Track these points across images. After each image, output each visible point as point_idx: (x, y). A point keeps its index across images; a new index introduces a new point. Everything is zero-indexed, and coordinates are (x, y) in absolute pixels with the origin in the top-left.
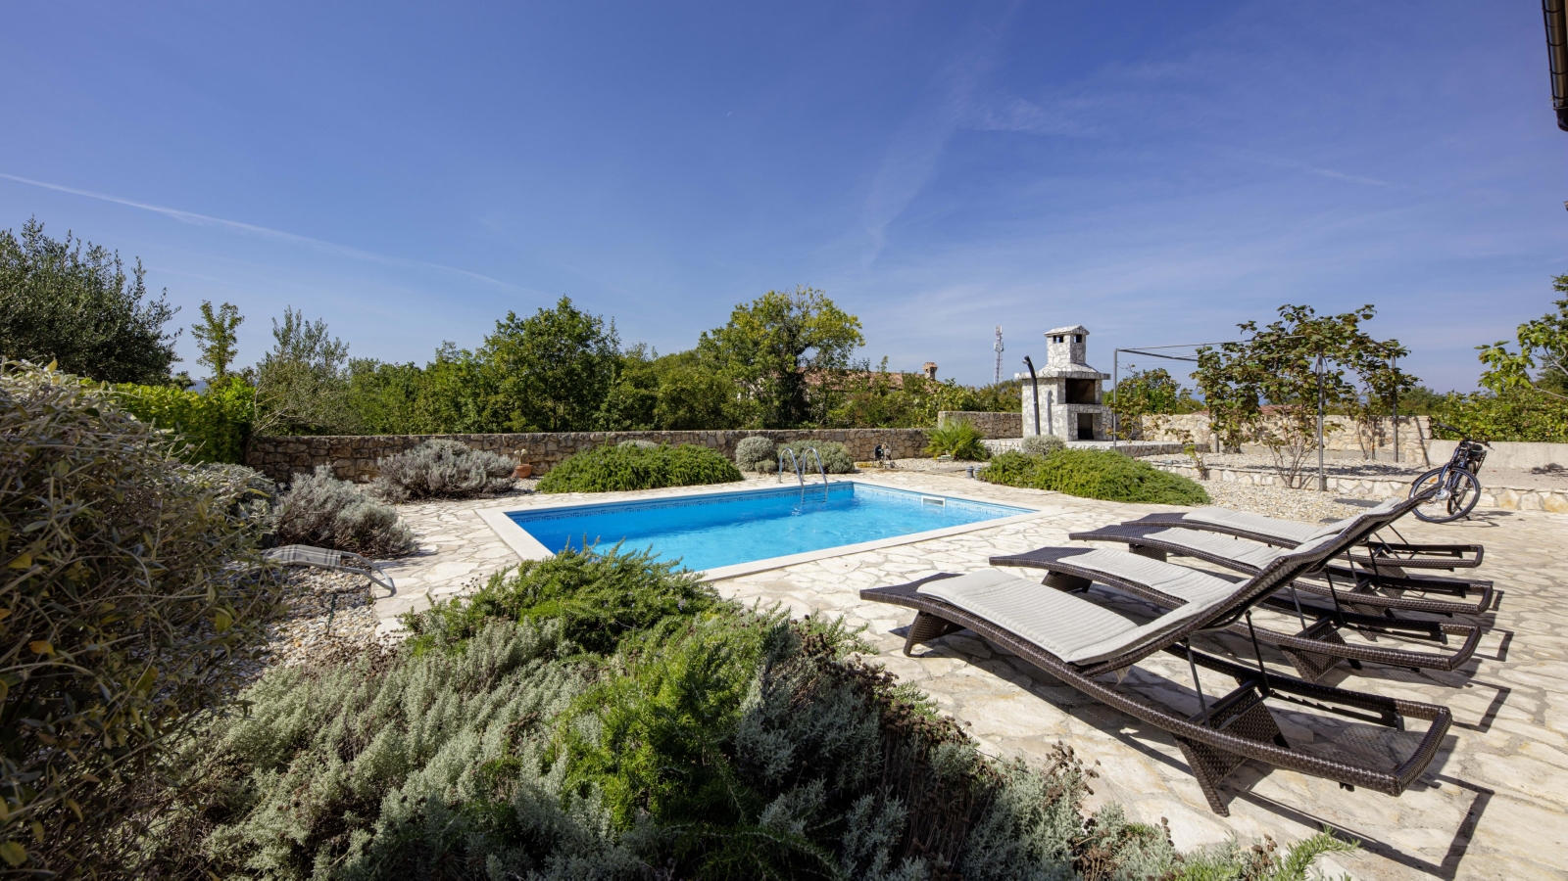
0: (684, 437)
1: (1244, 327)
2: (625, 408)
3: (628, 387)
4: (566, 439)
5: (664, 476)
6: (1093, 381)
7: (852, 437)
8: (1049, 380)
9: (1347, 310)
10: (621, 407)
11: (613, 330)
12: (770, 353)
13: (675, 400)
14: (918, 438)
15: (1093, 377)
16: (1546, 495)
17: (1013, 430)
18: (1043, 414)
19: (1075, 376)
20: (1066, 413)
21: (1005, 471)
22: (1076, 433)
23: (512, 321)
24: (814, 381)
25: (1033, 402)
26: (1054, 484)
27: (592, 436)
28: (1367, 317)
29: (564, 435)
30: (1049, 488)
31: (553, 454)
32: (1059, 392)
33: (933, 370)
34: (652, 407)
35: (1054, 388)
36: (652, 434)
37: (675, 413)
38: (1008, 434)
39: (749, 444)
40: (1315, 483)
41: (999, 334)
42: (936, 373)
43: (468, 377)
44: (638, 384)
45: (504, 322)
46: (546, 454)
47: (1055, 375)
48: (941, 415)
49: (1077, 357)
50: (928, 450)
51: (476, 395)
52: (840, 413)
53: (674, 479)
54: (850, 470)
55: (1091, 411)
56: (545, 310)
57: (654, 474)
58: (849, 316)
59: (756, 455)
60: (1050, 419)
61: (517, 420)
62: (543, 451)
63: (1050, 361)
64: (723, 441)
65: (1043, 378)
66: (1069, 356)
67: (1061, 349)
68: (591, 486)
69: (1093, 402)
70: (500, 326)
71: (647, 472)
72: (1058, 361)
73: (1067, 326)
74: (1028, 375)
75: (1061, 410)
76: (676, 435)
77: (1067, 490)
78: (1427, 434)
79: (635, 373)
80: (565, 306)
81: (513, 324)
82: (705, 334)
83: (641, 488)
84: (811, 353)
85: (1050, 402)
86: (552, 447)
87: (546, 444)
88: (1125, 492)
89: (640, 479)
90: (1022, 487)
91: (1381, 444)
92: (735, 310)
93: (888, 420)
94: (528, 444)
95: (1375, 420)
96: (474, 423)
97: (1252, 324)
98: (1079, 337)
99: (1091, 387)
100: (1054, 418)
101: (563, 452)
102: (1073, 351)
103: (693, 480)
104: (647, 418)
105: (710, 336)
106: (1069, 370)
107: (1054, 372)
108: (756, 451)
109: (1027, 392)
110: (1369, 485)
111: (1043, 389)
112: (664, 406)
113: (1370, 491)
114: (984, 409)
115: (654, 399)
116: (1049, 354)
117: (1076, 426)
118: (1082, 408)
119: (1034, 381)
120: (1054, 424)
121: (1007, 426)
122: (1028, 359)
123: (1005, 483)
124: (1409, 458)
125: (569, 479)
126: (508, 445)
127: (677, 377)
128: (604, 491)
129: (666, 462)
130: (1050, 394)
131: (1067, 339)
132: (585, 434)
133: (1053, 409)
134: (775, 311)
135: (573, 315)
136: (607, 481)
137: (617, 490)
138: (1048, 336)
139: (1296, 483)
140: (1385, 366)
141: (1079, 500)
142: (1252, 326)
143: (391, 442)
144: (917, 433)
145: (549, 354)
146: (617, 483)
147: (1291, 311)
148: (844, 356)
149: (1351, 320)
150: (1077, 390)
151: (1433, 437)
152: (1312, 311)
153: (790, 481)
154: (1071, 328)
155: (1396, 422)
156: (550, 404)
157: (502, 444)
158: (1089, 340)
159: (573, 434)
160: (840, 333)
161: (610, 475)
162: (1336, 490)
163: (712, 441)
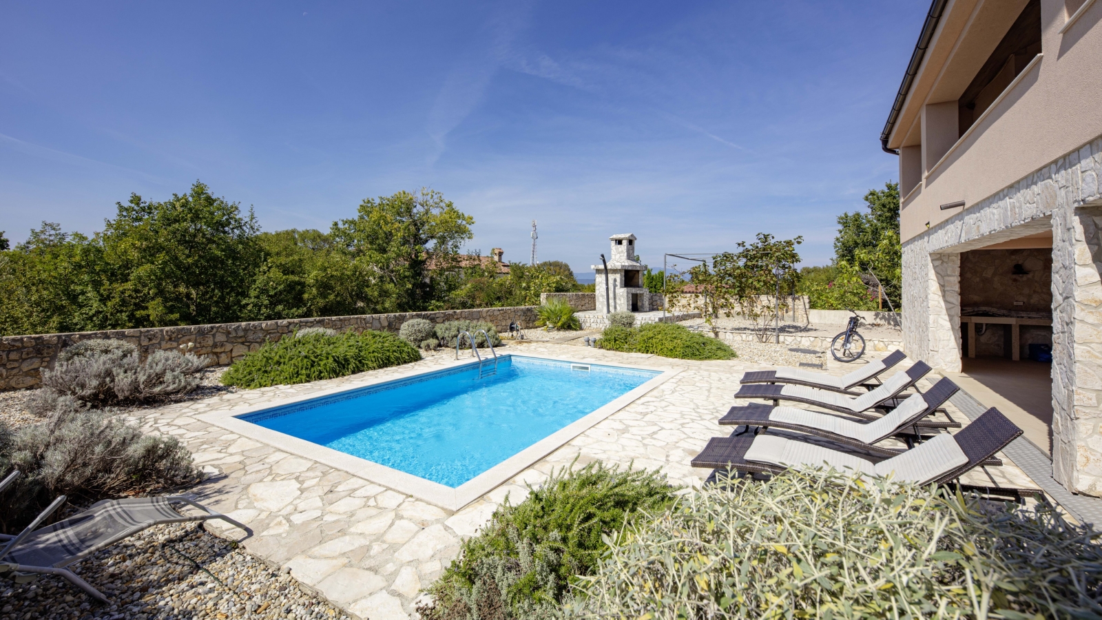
0: (352, 321)
1: (739, 244)
2: (276, 294)
3: (275, 274)
4: (236, 330)
5: (360, 362)
6: (638, 271)
7: (484, 315)
8: (615, 271)
9: (788, 239)
10: (272, 293)
11: (252, 219)
12: (403, 245)
13: (324, 287)
14: (529, 314)
15: (638, 269)
16: (876, 342)
17: (587, 305)
18: (611, 295)
19: (630, 268)
20: (625, 294)
21: (615, 340)
22: (631, 307)
23: (138, 204)
24: (432, 265)
25: (605, 286)
26: (651, 350)
27: (264, 326)
28: (799, 243)
29: (234, 325)
30: (647, 352)
31: (222, 346)
32: (621, 279)
33: (500, 254)
34: (302, 292)
35: (618, 277)
36: (323, 320)
37: (325, 297)
38: (584, 308)
39: (413, 326)
40: (773, 339)
41: (535, 226)
42: (503, 256)
43: (83, 263)
44: (286, 271)
45: (126, 204)
46: (215, 345)
47: (620, 268)
48: (543, 296)
49: (630, 256)
50: (537, 323)
51: (97, 285)
52: (461, 293)
53: (370, 364)
54: (498, 344)
55: (638, 292)
56: (180, 196)
57: (352, 360)
58: (466, 216)
59: (420, 335)
60: (615, 298)
61: (155, 309)
62: (211, 342)
63: (613, 257)
64: (386, 324)
65: (611, 270)
66: (626, 254)
67: (620, 250)
68: (294, 378)
69: (638, 286)
70: (122, 208)
71: (346, 360)
72: (619, 258)
73: (624, 233)
74: (602, 267)
75: (622, 292)
76: (345, 320)
77: (662, 353)
78: (807, 306)
79: (283, 260)
80: (199, 191)
81: (137, 209)
82: (336, 224)
83: (343, 375)
84: (431, 245)
85: (615, 286)
86: (220, 338)
87: (214, 335)
88: (698, 353)
89: (341, 367)
90: (629, 352)
91: (787, 312)
92: (362, 203)
93: (499, 299)
94: (194, 337)
95: (784, 298)
96: (98, 312)
97: (743, 243)
98: (631, 242)
99: (636, 276)
100: (617, 298)
101: (232, 343)
102: (628, 251)
103: (386, 363)
104: (298, 301)
105: (341, 226)
106: (627, 264)
107: (618, 265)
108: (420, 331)
109: (600, 279)
110: (799, 339)
111: (611, 277)
112: (314, 291)
113: (800, 342)
114: (567, 291)
115: (303, 284)
116: (612, 252)
117: (631, 303)
118: (634, 290)
119: (606, 271)
120: (618, 301)
121: (583, 303)
122: (603, 256)
123: (617, 349)
124: (800, 320)
125: (266, 372)
126: (170, 339)
127: (326, 265)
128: (309, 381)
129: (360, 349)
130: (615, 280)
131: (625, 242)
132: (256, 323)
133: (617, 291)
134: (405, 207)
135: (210, 201)
136: (311, 370)
137: (321, 379)
138: (612, 240)
139: (764, 340)
140: (790, 267)
141: (671, 360)
142: (742, 244)
143: (19, 344)
144: (528, 310)
145: (188, 241)
146: (321, 372)
147: (763, 237)
148: (456, 247)
149: (789, 243)
150: (630, 277)
151: (810, 308)
152: (773, 238)
153: (467, 357)
154: (627, 235)
155: (794, 299)
156: (182, 289)
157: (163, 339)
158: (636, 243)
159: (244, 324)
160: (456, 228)
161: (312, 366)
162: (784, 342)
163: (376, 324)
